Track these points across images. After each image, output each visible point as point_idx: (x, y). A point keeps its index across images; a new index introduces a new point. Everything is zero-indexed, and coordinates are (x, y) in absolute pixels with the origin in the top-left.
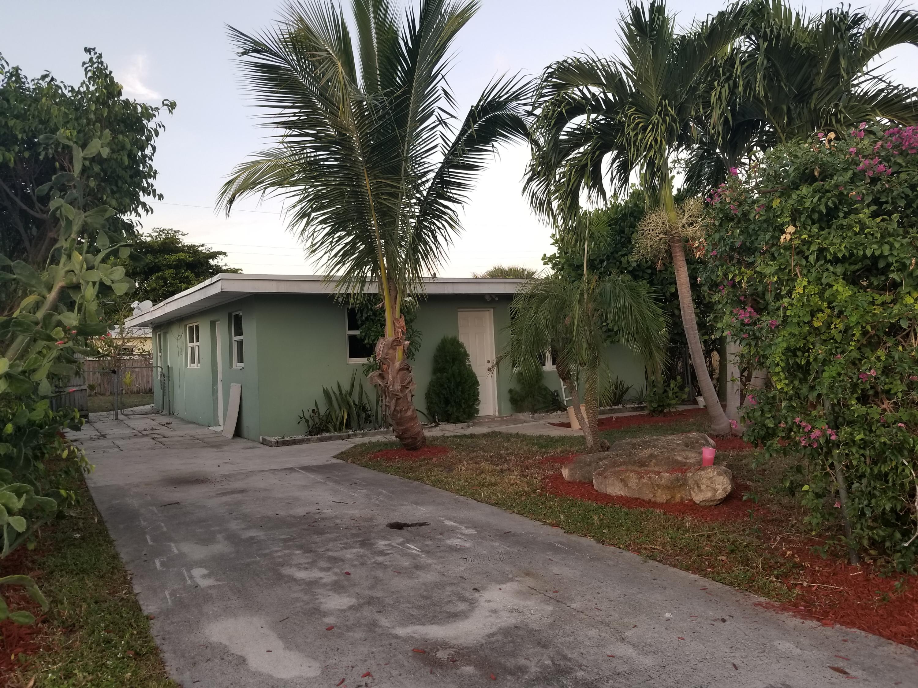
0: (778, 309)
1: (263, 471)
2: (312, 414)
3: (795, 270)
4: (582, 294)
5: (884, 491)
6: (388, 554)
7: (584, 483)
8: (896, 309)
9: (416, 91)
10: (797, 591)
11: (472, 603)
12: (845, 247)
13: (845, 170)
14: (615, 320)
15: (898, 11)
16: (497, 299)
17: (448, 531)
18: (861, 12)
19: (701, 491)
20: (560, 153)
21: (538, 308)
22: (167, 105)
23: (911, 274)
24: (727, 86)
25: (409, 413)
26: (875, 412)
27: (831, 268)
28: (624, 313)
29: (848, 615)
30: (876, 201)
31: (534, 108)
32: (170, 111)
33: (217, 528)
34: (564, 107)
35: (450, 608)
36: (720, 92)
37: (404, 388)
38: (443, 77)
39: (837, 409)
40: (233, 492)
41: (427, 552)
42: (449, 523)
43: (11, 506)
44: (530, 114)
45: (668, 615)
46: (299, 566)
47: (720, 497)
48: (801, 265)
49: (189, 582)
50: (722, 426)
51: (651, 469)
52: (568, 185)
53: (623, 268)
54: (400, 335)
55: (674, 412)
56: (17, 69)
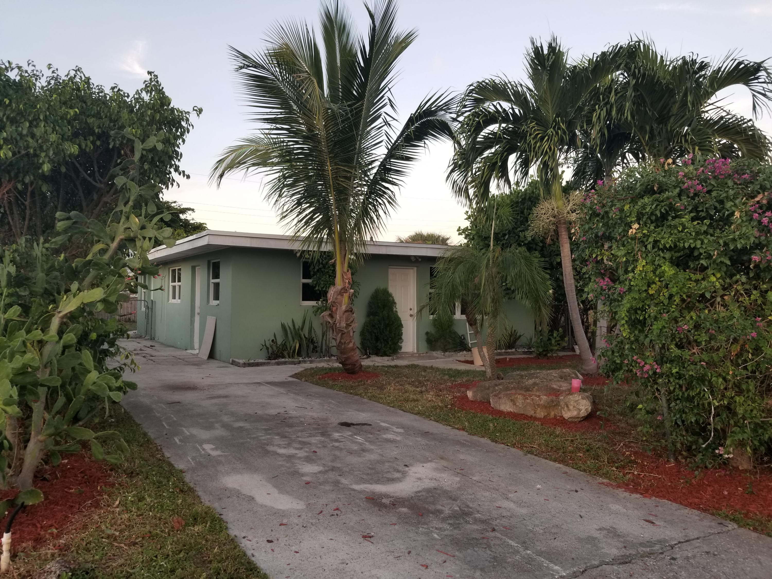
0: (626, 280)
1: (238, 384)
2: (272, 343)
3: (637, 254)
4: (489, 261)
5: (692, 409)
6: (342, 441)
7: (484, 402)
8: (704, 283)
9: (368, 99)
10: (628, 476)
11: (404, 474)
12: (671, 240)
13: (675, 187)
14: (512, 281)
15: (736, 60)
16: (420, 260)
17: (383, 429)
18: (706, 60)
19: (569, 410)
20: (476, 151)
21: (455, 269)
22: (196, 110)
23: (714, 261)
24: (605, 109)
25: (351, 345)
26: (686, 354)
27: (662, 255)
28: (520, 277)
29: (662, 491)
30: (695, 209)
31: (458, 116)
32: (198, 115)
33: (214, 420)
34: (482, 118)
35: (389, 475)
36: (600, 113)
37: (348, 325)
38: (389, 89)
39: (663, 351)
40: (219, 397)
41: (370, 442)
42: (383, 424)
43: (111, 385)
44: (455, 120)
45: (539, 486)
46: (279, 446)
47: (583, 415)
48: (641, 251)
49: (203, 452)
50: (591, 367)
51: (534, 393)
52: (482, 177)
53: (520, 241)
54: (347, 285)
55: (555, 357)
56: (89, 79)
